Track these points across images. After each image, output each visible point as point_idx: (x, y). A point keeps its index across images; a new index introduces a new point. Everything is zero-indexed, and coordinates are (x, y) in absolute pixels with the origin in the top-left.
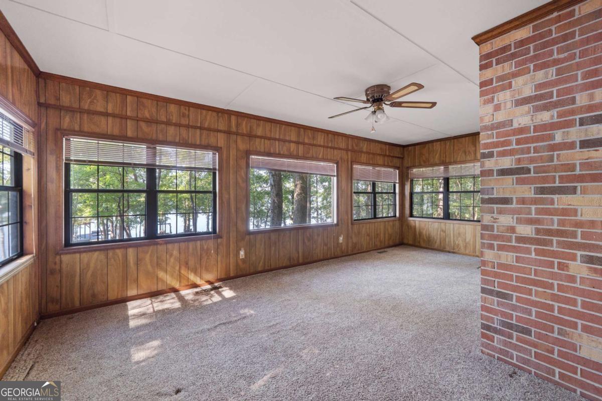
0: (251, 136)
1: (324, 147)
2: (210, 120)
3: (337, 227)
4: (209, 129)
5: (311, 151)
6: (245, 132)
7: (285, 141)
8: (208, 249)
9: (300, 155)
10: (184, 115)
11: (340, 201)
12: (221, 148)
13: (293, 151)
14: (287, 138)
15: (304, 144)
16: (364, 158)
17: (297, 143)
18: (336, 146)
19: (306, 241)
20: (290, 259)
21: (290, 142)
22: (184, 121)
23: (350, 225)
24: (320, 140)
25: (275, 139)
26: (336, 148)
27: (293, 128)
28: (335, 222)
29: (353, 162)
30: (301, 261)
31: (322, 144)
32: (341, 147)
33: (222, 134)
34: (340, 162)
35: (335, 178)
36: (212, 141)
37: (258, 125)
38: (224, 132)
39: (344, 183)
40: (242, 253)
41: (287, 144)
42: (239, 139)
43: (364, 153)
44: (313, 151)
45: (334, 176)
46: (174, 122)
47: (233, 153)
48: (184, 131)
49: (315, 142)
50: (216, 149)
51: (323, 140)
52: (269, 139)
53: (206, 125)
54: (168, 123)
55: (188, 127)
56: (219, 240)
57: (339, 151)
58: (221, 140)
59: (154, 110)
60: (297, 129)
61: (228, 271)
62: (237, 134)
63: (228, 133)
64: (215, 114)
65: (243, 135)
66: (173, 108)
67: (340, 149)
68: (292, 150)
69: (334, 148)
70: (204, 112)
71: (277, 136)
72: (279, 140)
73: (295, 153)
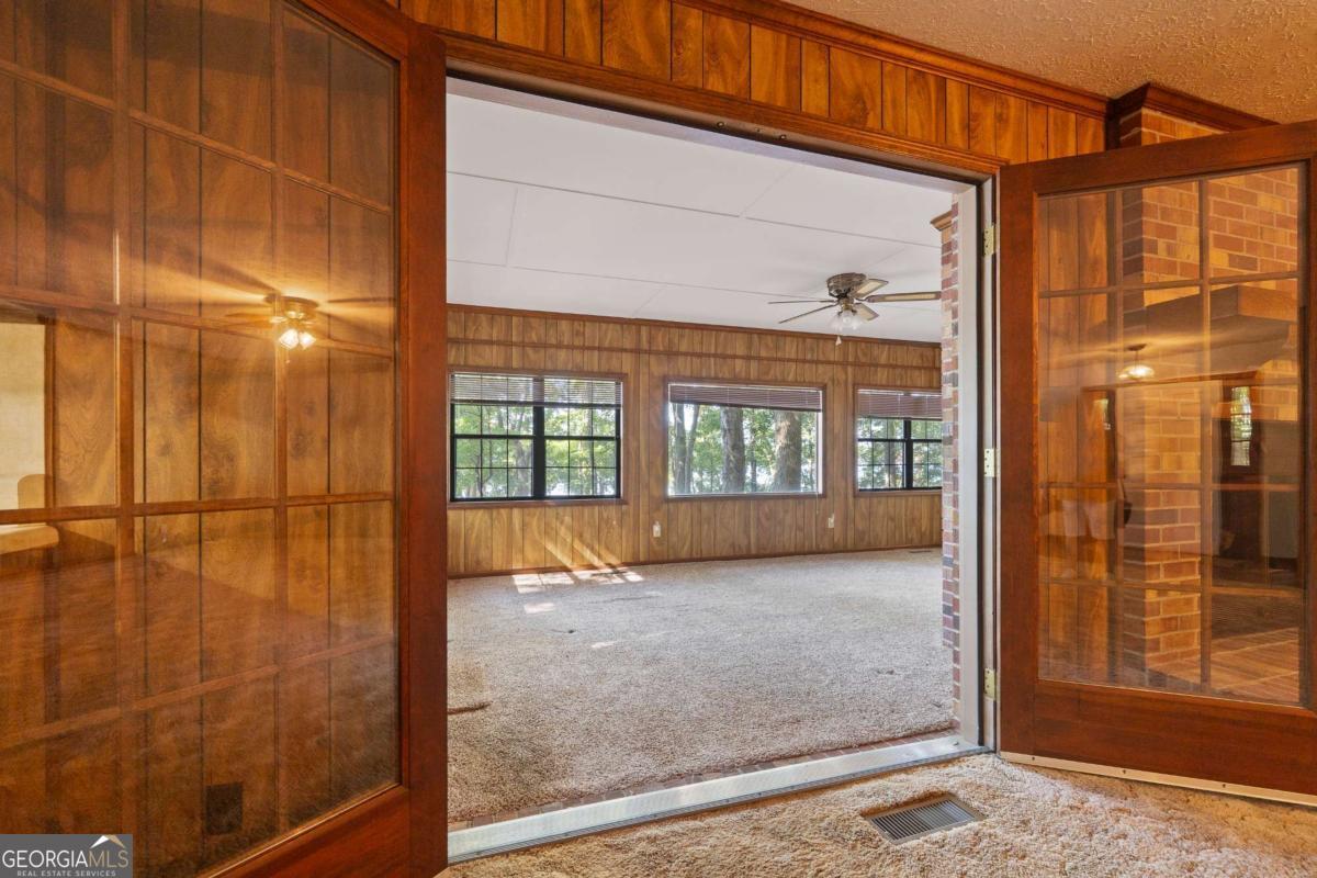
0: (671, 354)
1: (796, 361)
2: (611, 336)
3: (823, 500)
4: (611, 350)
5: (772, 370)
6: (661, 348)
7: (725, 357)
8: (608, 521)
9: (752, 377)
10: (578, 333)
11: (829, 457)
12: (627, 374)
13: (741, 371)
14: (729, 352)
15: (759, 359)
16: (882, 376)
17: (748, 358)
18: (821, 358)
19: (763, 520)
20: (733, 545)
21: (735, 357)
22: (578, 342)
23: (851, 499)
24: (790, 349)
25: (709, 355)
26: (822, 362)
27: (740, 336)
28: (820, 491)
29: (856, 385)
30: (754, 552)
31: (793, 356)
32: (832, 359)
33: (629, 355)
34: (830, 385)
35: (820, 414)
36: (615, 365)
37: (681, 336)
38: (631, 351)
39: (838, 424)
40: (657, 529)
41: (729, 361)
42: (653, 359)
43: (884, 366)
44: (776, 370)
45: (818, 411)
46: (566, 343)
47: (644, 379)
48: (578, 356)
49: (780, 355)
50: (619, 377)
51: (795, 347)
52: (700, 355)
53: (606, 344)
54: (559, 346)
55: (583, 348)
56: (624, 507)
57: (829, 367)
58: (626, 363)
59: (542, 331)
60: (746, 336)
61: (636, 553)
62: (649, 352)
63: (637, 351)
64: (618, 327)
65: (658, 353)
66: (564, 325)
67: (829, 363)
68: (737, 370)
69: (817, 362)
70: (604, 326)
71: (713, 351)
72: (715, 356)
73: (743, 375)
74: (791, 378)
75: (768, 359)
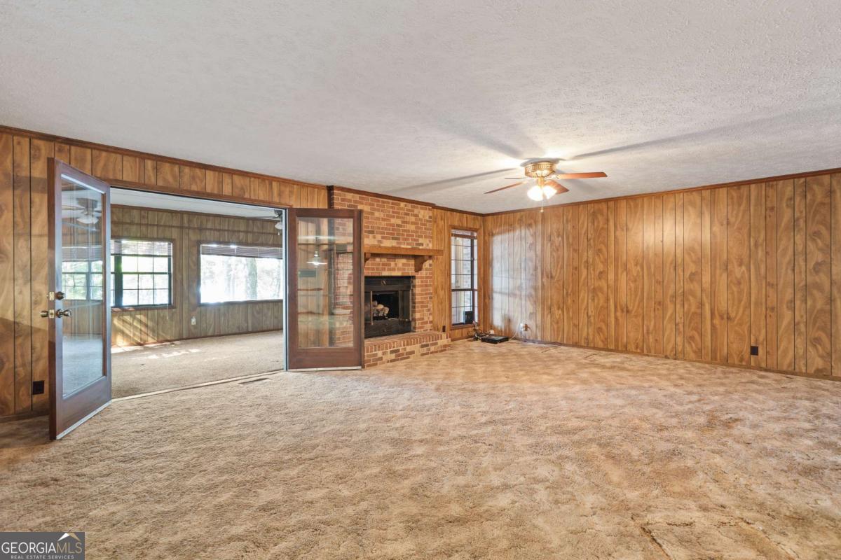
0: (201, 229)
2: (165, 219)
4: (165, 226)
5: (261, 238)
6: (196, 226)
7: (234, 231)
8: (164, 318)
9: (249, 242)
10: (144, 217)
12: (175, 240)
13: (243, 239)
14: (236, 229)
15: (253, 232)
17: (247, 232)
19: (255, 314)
20: (238, 328)
21: (239, 231)
22: (144, 221)
25: (225, 230)
27: (241, 221)
30: (250, 330)
33: (176, 229)
36: (168, 234)
37: (207, 221)
38: (178, 227)
40: (193, 321)
41: (236, 234)
42: (191, 232)
44: (262, 239)
46: (136, 222)
47: (185, 243)
48: (144, 229)
50: (171, 240)
52: (219, 230)
53: (162, 223)
54: (131, 223)
55: (147, 225)
56: (174, 310)
58: (175, 233)
59: (121, 215)
60: (245, 221)
61: (181, 334)
62: (189, 228)
63: (181, 227)
64: (169, 214)
65: (194, 229)
66: (135, 212)
68: (240, 238)
70: (160, 213)
71: (226, 228)
72: (228, 230)
73: (244, 241)
74: (271, 242)
75: (258, 232)
